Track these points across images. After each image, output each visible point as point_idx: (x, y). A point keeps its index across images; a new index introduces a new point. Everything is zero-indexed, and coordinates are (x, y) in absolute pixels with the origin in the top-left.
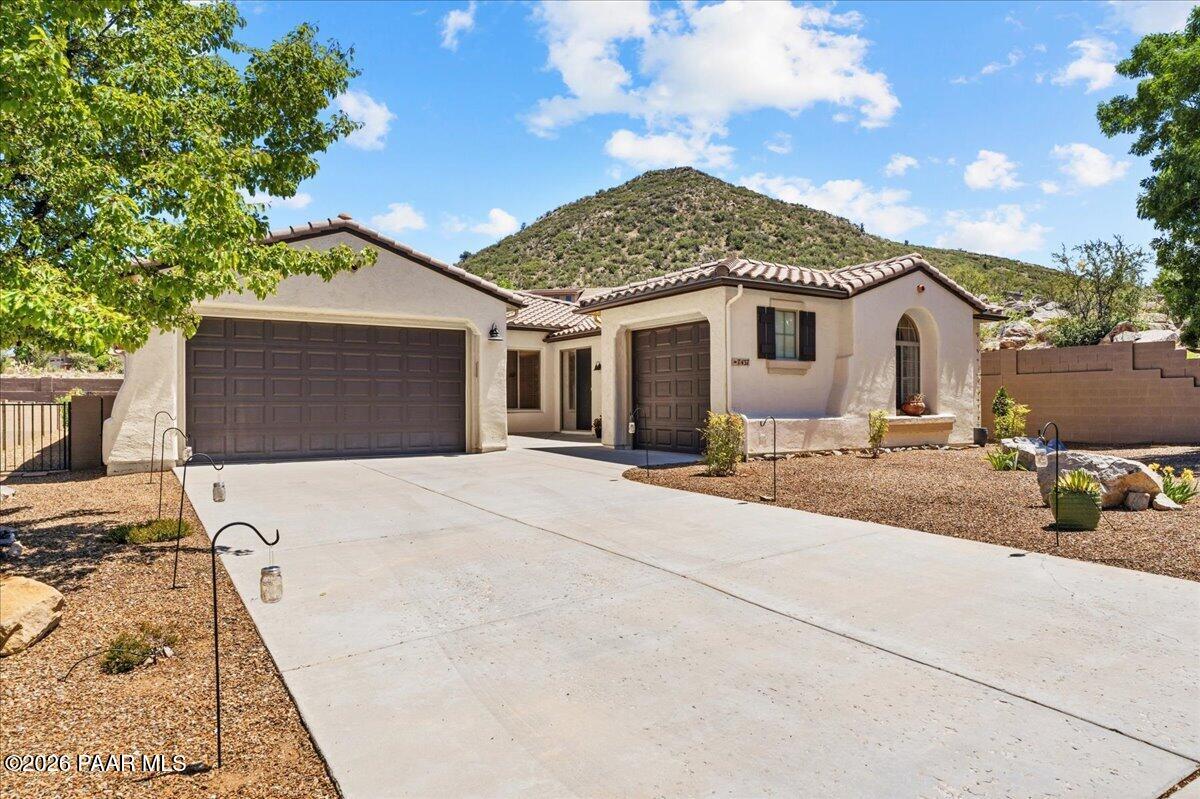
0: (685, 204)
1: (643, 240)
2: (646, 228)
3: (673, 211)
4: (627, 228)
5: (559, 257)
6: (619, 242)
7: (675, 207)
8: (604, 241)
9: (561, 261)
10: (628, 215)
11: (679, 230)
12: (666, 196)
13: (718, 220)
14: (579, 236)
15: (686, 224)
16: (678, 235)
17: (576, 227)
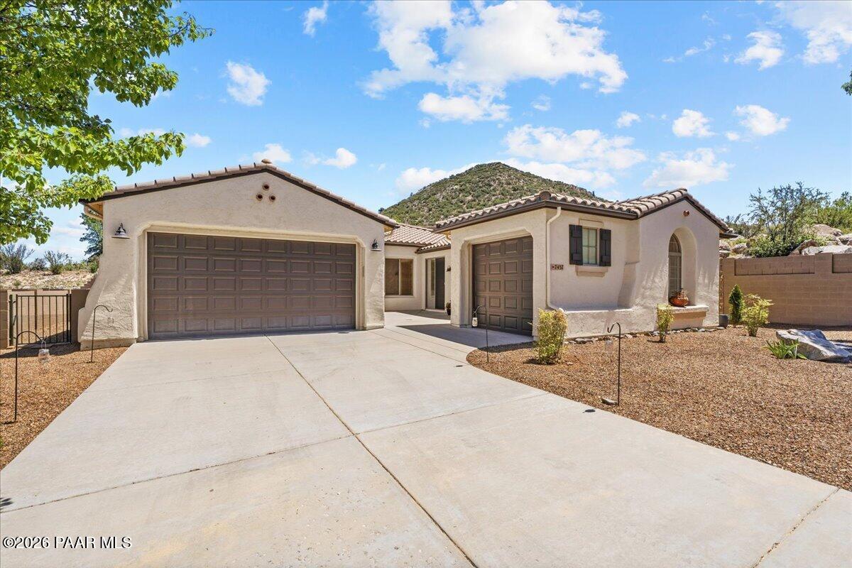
0: (497, 181)
1: (474, 201)
2: (476, 194)
3: (491, 186)
4: (466, 195)
5: (430, 210)
6: (461, 202)
7: (492, 183)
8: (454, 201)
9: (431, 212)
10: (467, 187)
11: (494, 195)
12: (487, 178)
13: (515, 190)
14: (441, 199)
15: (498, 192)
16: (493, 198)
17: (439, 194)
